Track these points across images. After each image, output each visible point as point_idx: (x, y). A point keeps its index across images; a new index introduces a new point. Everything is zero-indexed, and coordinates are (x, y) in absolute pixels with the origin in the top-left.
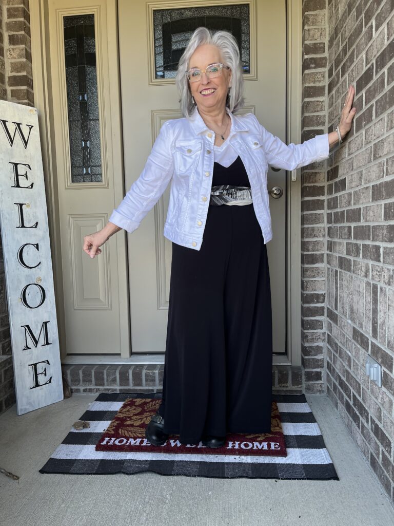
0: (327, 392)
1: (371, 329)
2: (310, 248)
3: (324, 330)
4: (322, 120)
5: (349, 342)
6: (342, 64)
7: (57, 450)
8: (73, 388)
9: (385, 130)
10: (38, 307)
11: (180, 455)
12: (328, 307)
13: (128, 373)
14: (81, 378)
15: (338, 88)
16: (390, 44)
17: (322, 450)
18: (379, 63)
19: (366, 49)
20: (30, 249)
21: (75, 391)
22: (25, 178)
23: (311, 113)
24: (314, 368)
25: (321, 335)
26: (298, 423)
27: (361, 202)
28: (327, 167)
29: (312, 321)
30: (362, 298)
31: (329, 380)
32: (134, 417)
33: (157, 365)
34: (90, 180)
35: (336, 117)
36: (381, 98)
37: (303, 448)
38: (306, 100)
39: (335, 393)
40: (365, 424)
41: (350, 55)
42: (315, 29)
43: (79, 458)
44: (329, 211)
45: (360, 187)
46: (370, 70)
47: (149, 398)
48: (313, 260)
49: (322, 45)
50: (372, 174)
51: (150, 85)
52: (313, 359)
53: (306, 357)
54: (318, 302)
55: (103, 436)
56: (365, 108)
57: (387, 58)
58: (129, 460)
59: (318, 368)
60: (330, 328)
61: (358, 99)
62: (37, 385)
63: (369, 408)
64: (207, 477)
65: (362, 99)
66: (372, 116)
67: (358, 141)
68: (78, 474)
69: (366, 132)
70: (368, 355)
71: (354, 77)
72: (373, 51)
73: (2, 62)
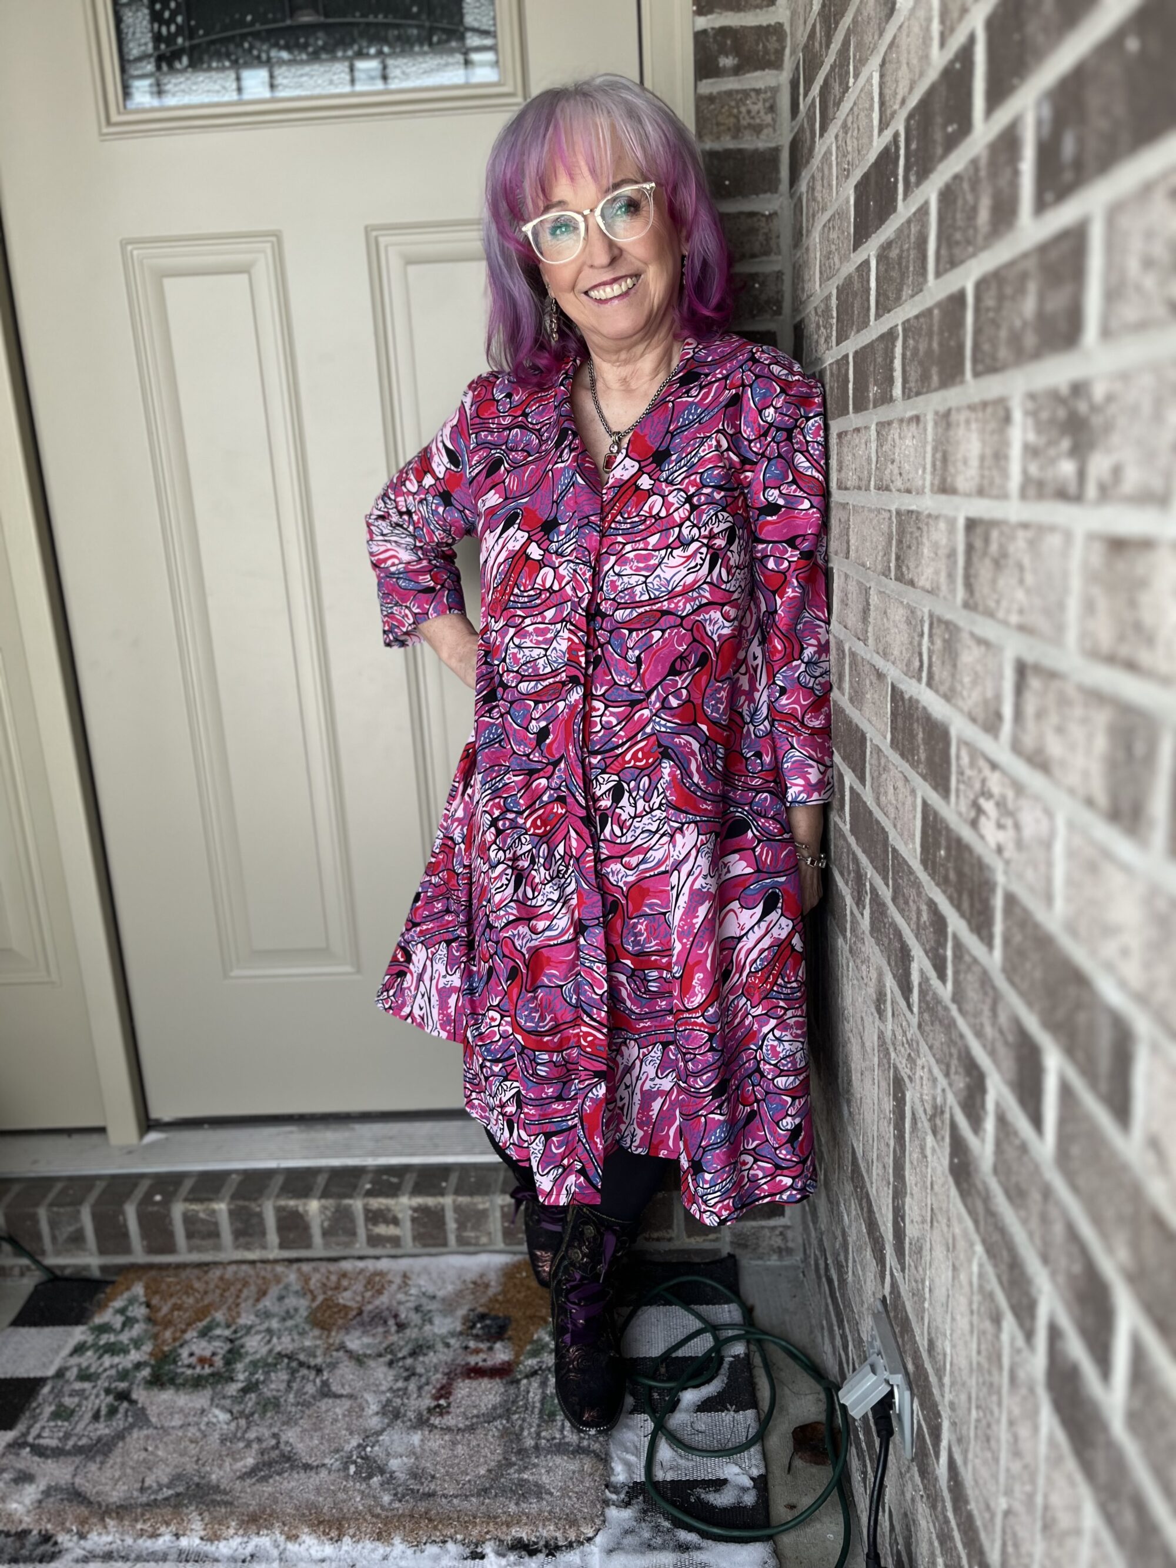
0: (800, 1254)
1: (890, 1218)
6: (820, 78)
9: (928, 477)
13: (123, 1213)
15: (813, 177)
16: (947, 73)
18: (914, 146)
19: (882, 52)
27: (867, 710)
36: (917, 317)
41: (839, 53)
45: (863, 650)
46: (887, 157)
50: (893, 630)
56: (876, 328)
57: (938, 136)
61: (859, 270)
65: (868, 281)
66: (891, 380)
67: (861, 450)
69: (878, 433)
71: (850, 157)
72: (900, 74)
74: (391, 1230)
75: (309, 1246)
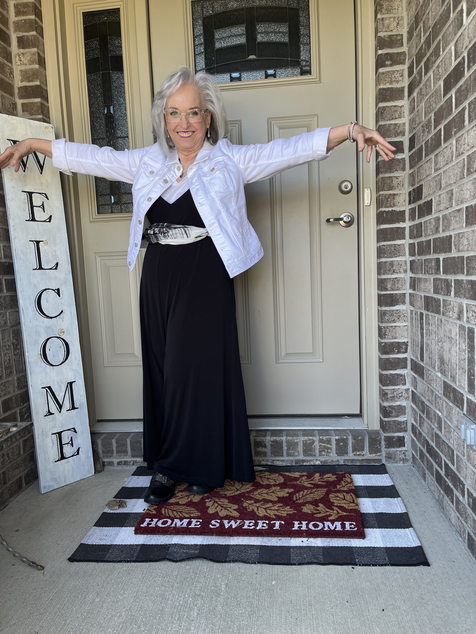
0: (411, 461)
1: (466, 382)
2: (389, 286)
3: (408, 385)
4: (401, 129)
5: (438, 400)
6: (425, 59)
7: (89, 533)
8: (105, 460)
10: (61, 364)
11: (236, 538)
12: (412, 357)
14: (114, 448)
15: (421, 89)
17: (407, 530)
19: (455, 40)
20: (49, 294)
21: (107, 464)
22: (42, 209)
23: (387, 120)
24: (395, 432)
25: (404, 392)
26: (378, 499)
27: (452, 228)
28: (409, 187)
29: (391, 375)
30: (455, 345)
31: (414, 446)
32: (179, 494)
34: (120, 211)
35: (418, 124)
36: (475, 98)
37: (385, 528)
38: (381, 105)
39: (422, 461)
40: (461, 498)
41: (435, 48)
42: (390, 18)
43: (115, 544)
44: (412, 241)
45: (450, 210)
46: (461, 65)
48: (392, 301)
49: (399, 38)
50: (465, 193)
52: (394, 421)
53: (386, 419)
54: (399, 352)
55: (142, 517)
56: (455, 112)
58: (175, 544)
59: (400, 432)
60: (415, 383)
61: (446, 102)
62: (63, 457)
63: (465, 479)
64: (270, 563)
65: (452, 101)
66: (464, 121)
67: (448, 152)
68: (114, 562)
69: (457, 141)
70: (464, 414)
71: (441, 74)
72: (464, 41)
73: (10, 70)
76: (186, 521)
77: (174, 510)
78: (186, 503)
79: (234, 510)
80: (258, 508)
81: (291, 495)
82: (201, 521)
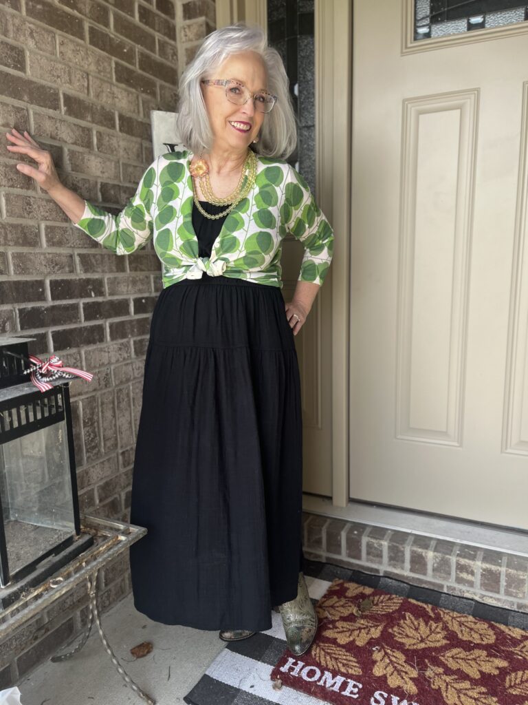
7: (219, 659)
13: (339, 534)
32: (339, 624)
33: (387, 529)
43: (243, 689)
47: (370, 586)
51: (403, 54)
55: (286, 651)
73: (173, 50)
74: (470, 577)
75: (425, 574)
76: (340, 680)
77: (329, 654)
78: (347, 644)
79: (411, 679)
80: (447, 685)
81: (503, 672)
82: (361, 686)
